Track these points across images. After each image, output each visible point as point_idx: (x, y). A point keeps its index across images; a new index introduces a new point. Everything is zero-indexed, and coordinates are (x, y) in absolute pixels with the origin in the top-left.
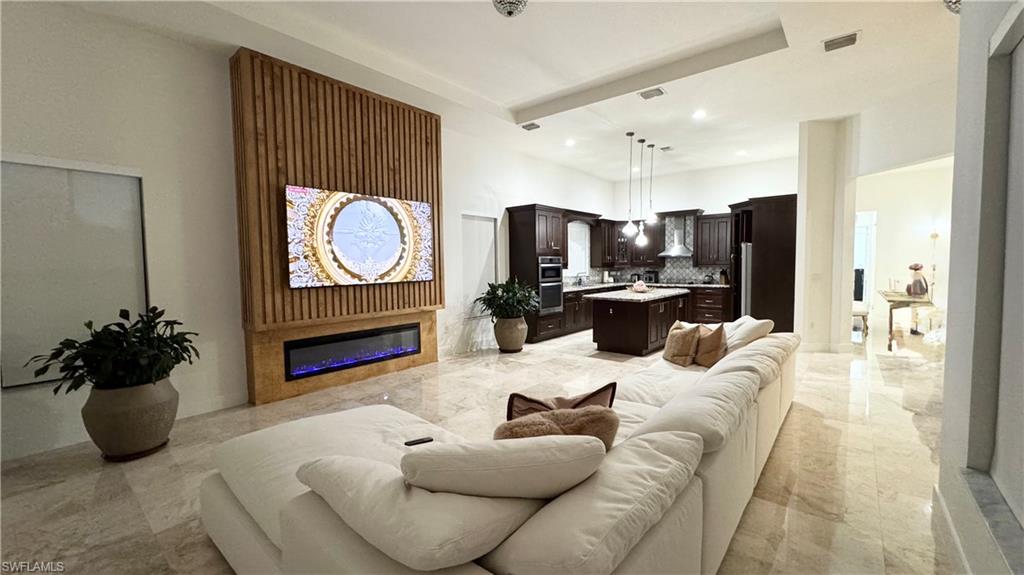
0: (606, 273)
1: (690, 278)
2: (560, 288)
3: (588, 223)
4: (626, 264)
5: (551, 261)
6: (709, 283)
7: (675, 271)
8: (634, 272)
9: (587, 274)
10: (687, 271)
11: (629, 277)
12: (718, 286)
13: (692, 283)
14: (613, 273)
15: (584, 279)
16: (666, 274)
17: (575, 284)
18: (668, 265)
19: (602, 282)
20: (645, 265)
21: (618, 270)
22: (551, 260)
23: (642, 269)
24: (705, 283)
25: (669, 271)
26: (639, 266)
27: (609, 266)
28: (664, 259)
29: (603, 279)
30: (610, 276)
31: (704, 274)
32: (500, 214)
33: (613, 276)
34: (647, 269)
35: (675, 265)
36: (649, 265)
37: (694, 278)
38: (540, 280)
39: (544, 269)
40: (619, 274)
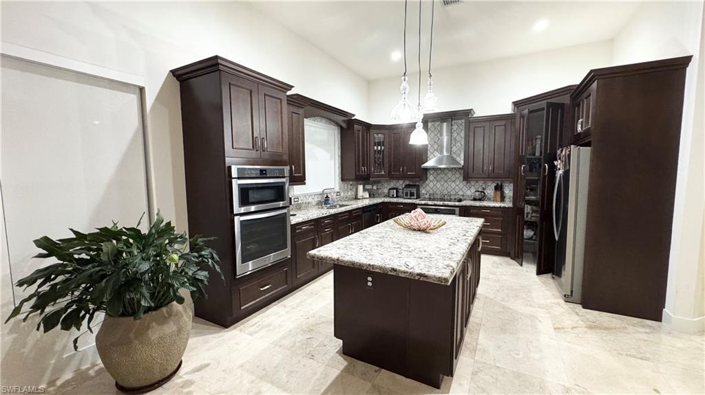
0: (361, 187)
1: (456, 194)
3: (337, 124)
4: (382, 176)
5: (263, 174)
6: (480, 200)
7: (438, 185)
8: (392, 184)
9: (337, 189)
10: (453, 184)
11: (386, 191)
12: (492, 204)
13: (460, 200)
14: (369, 187)
15: (333, 196)
16: (428, 188)
17: (319, 204)
18: (431, 178)
19: (356, 198)
20: (404, 177)
21: (374, 183)
22: (261, 171)
23: (401, 182)
24: (475, 199)
25: (431, 185)
26: (398, 178)
27: (364, 179)
28: (426, 170)
29: (356, 194)
30: (365, 190)
31: (473, 190)
32: (155, 81)
33: (368, 190)
34: (407, 183)
35: (439, 177)
36: (409, 177)
37: (461, 193)
38: (237, 209)
39: (244, 191)
40: (375, 188)
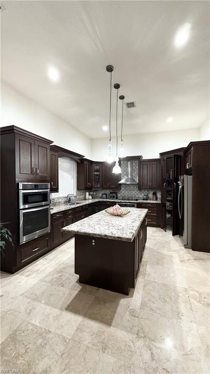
0: (87, 193)
1: (135, 197)
2: (47, 211)
3: (75, 161)
4: (98, 188)
5: (36, 187)
6: (146, 200)
7: (126, 192)
8: (103, 192)
9: (75, 195)
10: (134, 192)
11: (100, 195)
12: (152, 202)
13: (137, 200)
14: (92, 193)
15: (73, 198)
16: (121, 194)
17: (66, 203)
18: (123, 189)
19: (85, 199)
20: (109, 188)
21: (94, 191)
23: (108, 191)
24: (144, 199)
25: (123, 192)
26: (106, 189)
27: (89, 189)
28: (121, 184)
29: (85, 197)
30: (89, 195)
31: (143, 195)
33: (91, 195)
34: (111, 191)
35: (127, 188)
36: (112, 188)
37: (137, 196)
38: (21, 207)
39: (25, 195)
40: (95, 194)
